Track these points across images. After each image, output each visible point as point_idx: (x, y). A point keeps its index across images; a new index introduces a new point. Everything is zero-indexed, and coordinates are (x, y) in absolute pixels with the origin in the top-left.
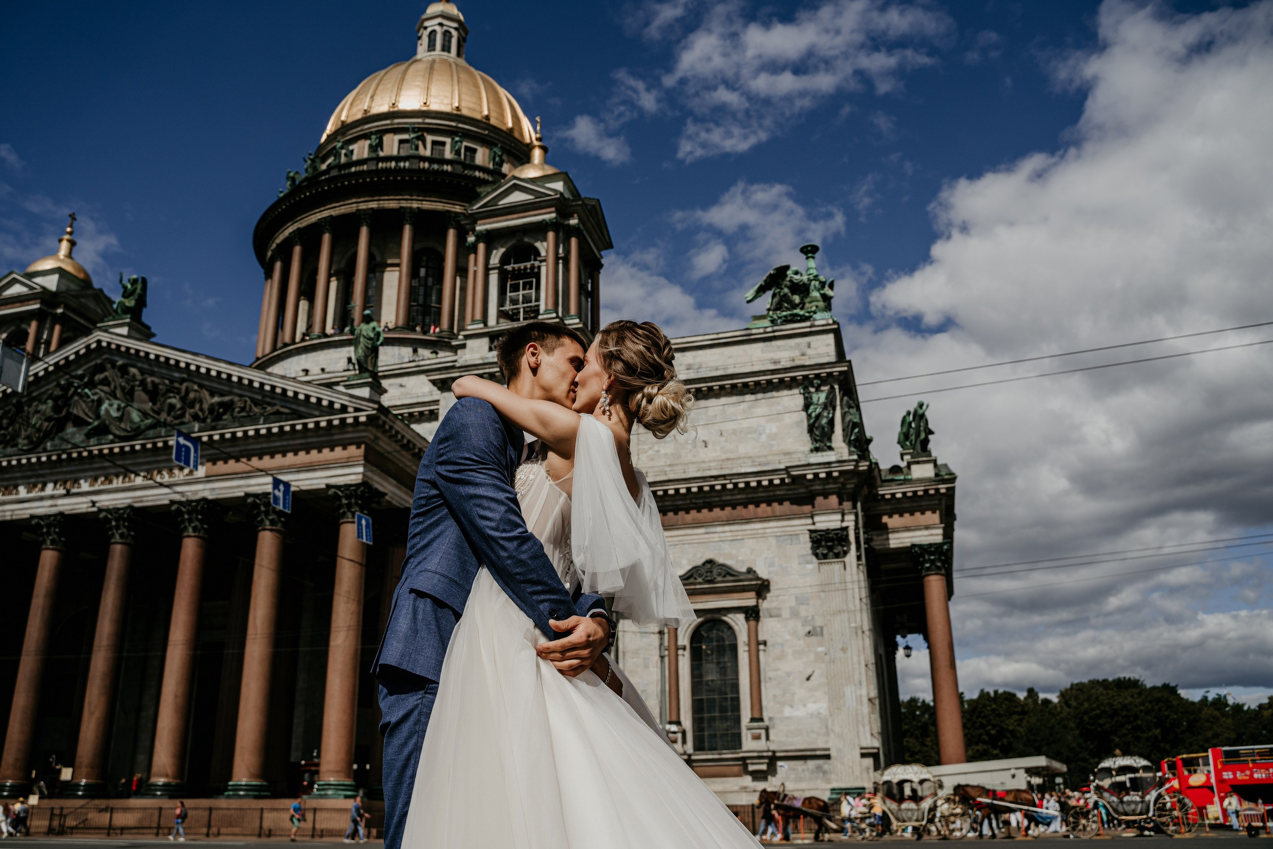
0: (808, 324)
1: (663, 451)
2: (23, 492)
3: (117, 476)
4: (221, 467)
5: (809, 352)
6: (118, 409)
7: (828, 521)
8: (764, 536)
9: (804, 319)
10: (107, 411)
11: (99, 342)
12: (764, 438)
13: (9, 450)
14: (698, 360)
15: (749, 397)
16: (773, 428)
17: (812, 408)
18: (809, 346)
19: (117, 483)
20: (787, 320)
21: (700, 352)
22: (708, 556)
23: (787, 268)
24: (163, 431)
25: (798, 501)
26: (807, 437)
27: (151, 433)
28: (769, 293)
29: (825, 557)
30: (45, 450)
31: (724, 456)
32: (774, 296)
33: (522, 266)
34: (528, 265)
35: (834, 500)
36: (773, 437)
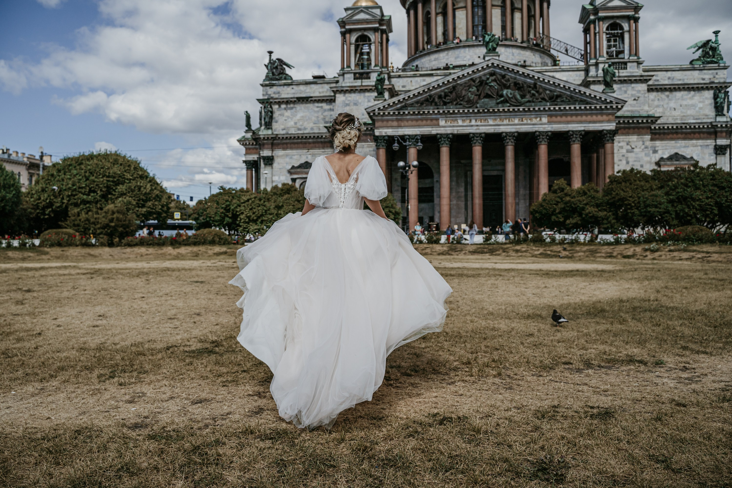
0: (717, 65)
1: (658, 111)
2: (460, 122)
3: (506, 119)
4: (554, 119)
5: (717, 76)
6: (511, 94)
7: (722, 142)
8: (697, 146)
9: (716, 63)
10: (507, 95)
11: (493, 64)
12: (697, 109)
13: (458, 106)
14: (673, 75)
15: (692, 93)
16: (701, 105)
17: (718, 100)
18: (717, 74)
19: (506, 122)
20: (709, 63)
21: (674, 72)
22: (676, 151)
23: (710, 40)
24: (533, 104)
25: (709, 133)
26: (713, 110)
27: (528, 104)
28: (701, 50)
29: (719, 154)
30: (477, 107)
31: (682, 115)
32: (703, 51)
33: (613, 32)
34: (616, 32)
35: (724, 134)
36: (701, 108)
